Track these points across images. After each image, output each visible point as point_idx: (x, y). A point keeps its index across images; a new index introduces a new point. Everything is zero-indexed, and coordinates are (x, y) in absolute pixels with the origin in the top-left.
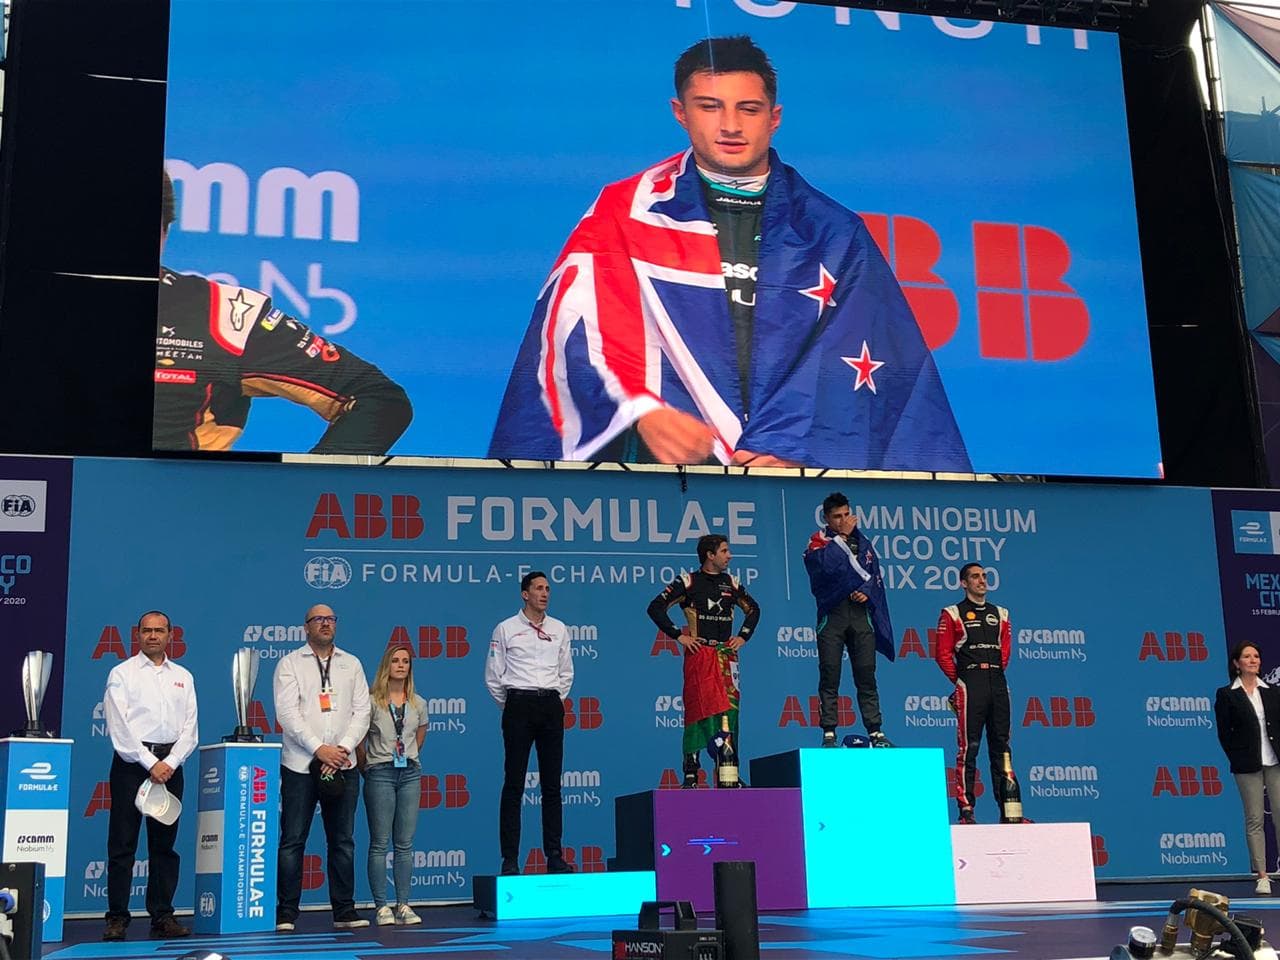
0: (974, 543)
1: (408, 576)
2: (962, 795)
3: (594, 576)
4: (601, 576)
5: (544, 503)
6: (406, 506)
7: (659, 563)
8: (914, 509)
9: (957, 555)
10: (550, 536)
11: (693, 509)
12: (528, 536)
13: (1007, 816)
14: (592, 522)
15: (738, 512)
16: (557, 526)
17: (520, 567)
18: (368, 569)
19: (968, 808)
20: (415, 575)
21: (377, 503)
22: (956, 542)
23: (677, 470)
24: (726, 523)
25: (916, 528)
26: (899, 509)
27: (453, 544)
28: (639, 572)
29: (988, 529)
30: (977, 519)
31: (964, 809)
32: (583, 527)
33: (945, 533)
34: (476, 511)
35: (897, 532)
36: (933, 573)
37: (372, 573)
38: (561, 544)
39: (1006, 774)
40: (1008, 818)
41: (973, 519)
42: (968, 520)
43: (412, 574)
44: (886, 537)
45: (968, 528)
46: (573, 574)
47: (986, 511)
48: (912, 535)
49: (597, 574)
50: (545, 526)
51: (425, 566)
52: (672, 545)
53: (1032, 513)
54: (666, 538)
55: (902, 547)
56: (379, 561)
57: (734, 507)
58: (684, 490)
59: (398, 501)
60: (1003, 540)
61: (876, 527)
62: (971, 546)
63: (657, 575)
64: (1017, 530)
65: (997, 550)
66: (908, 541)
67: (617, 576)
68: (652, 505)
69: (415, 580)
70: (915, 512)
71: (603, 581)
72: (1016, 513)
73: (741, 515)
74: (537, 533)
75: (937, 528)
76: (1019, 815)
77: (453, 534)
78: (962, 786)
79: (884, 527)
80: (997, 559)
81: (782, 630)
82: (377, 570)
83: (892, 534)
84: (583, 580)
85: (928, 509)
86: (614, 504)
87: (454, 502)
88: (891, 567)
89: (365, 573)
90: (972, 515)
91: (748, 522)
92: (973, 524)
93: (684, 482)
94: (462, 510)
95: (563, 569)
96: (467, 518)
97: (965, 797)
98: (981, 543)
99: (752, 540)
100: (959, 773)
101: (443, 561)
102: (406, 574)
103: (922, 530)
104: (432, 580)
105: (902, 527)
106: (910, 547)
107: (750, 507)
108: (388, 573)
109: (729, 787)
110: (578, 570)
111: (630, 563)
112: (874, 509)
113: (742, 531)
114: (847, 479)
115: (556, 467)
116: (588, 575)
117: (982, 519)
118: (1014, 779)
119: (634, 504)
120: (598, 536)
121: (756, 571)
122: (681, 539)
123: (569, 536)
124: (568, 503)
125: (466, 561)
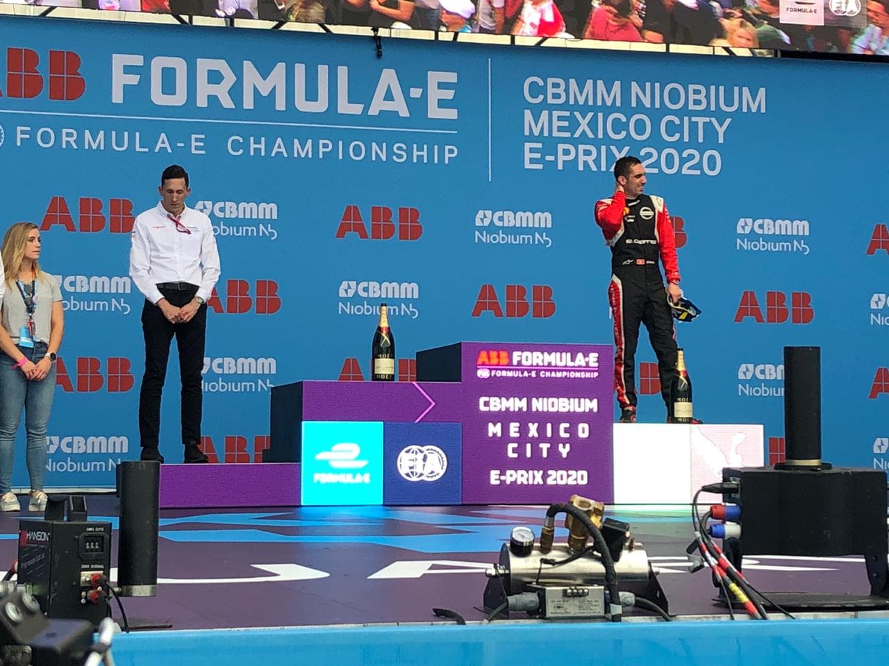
0: (697, 122)
1: (68, 142)
2: (622, 395)
3: (276, 150)
4: (283, 150)
5: (221, 65)
6: (65, 63)
7: (348, 137)
8: (634, 84)
9: (677, 136)
10: (227, 103)
11: (389, 78)
12: (202, 102)
13: (676, 416)
14: (274, 88)
15: (439, 83)
16: (236, 92)
17: (194, 136)
18: (23, 132)
19: (630, 408)
20: (75, 141)
21: (32, 57)
22: (677, 122)
23: (372, 34)
24: (425, 94)
25: (634, 104)
26: (617, 84)
27: (117, 108)
28: (325, 146)
29: (713, 108)
30: (702, 97)
31: (626, 409)
32: (265, 93)
33: (665, 111)
34: (144, 72)
35: (613, 109)
36: (649, 155)
37: (28, 136)
38: (239, 111)
39: (678, 373)
40: (677, 418)
41: (697, 97)
42: (692, 97)
43: (72, 140)
44: (600, 115)
45: (691, 107)
46: (253, 146)
47: (713, 88)
48: (629, 112)
49: (279, 146)
50: (222, 92)
51: (87, 132)
52: (364, 118)
53: (762, 91)
54: (357, 109)
55: (618, 126)
56: (36, 123)
57: (434, 77)
58: (379, 55)
59: (55, 56)
60: (728, 121)
61: (591, 103)
62: (693, 126)
63: (346, 151)
64: (745, 110)
65: (721, 131)
66: (624, 119)
67: (302, 150)
68: (343, 72)
69: (75, 147)
70: (635, 87)
71: (286, 155)
72: (745, 90)
73: (441, 86)
74: (213, 99)
75: (657, 106)
76: (689, 415)
77: (117, 97)
78: (622, 386)
79: (599, 103)
80: (721, 140)
81: (480, 214)
82: (33, 134)
83: (607, 111)
84: (263, 154)
85: (648, 85)
86: (300, 69)
87: (119, 61)
88: (603, 148)
89: (19, 136)
90: (697, 92)
91: (449, 94)
92: (697, 102)
93: (379, 47)
94: (128, 70)
95: (241, 140)
96: (134, 79)
97: (625, 397)
98: (704, 123)
99: (452, 114)
100: (617, 373)
101: (108, 127)
102: (65, 139)
103: (640, 108)
104: (94, 147)
105: (618, 104)
106: (625, 126)
107: (452, 77)
108: (45, 138)
109: (385, 380)
110: (257, 142)
111: (316, 135)
112: (590, 83)
113: (442, 104)
114: (566, 48)
115: (236, 25)
116: (269, 147)
117: (708, 97)
118: (687, 378)
119: (323, 70)
120: (280, 105)
121: (456, 149)
122: (374, 111)
123: (248, 103)
124: (248, 66)
125: (132, 127)
